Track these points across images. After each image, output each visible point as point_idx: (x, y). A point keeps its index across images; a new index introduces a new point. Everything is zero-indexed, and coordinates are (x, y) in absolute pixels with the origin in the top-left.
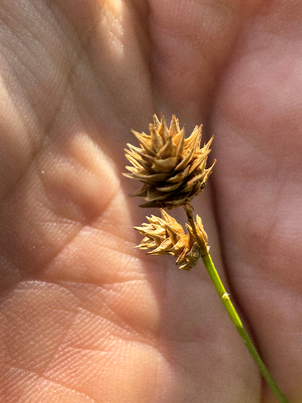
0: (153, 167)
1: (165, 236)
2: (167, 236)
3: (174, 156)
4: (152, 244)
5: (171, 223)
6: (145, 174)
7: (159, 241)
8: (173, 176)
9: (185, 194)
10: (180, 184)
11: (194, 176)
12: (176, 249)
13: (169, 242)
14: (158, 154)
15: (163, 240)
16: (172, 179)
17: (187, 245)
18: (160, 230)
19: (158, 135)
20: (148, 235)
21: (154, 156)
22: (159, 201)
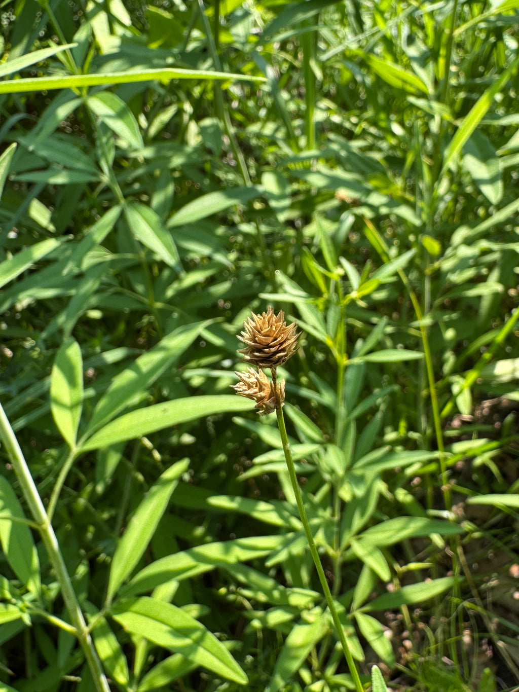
0: (257, 338)
1: (255, 385)
2: (256, 386)
3: (272, 337)
4: (245, 388)
5: (262, 377)
6: (250, 341)
7: (250, 387)
8: (267, 349)
9: (271, 361)
10: (270, 354)
11: (280, 352)
12: (259, 396)
13: (256, 390)
14: (262, 332)
15: (253, 387)
16: (266, 350)
17: (268, 396)
18: (253, 380)
19: (267, 320)
20: (243, 381)
21: (259, 332)
22: (255, 360)
